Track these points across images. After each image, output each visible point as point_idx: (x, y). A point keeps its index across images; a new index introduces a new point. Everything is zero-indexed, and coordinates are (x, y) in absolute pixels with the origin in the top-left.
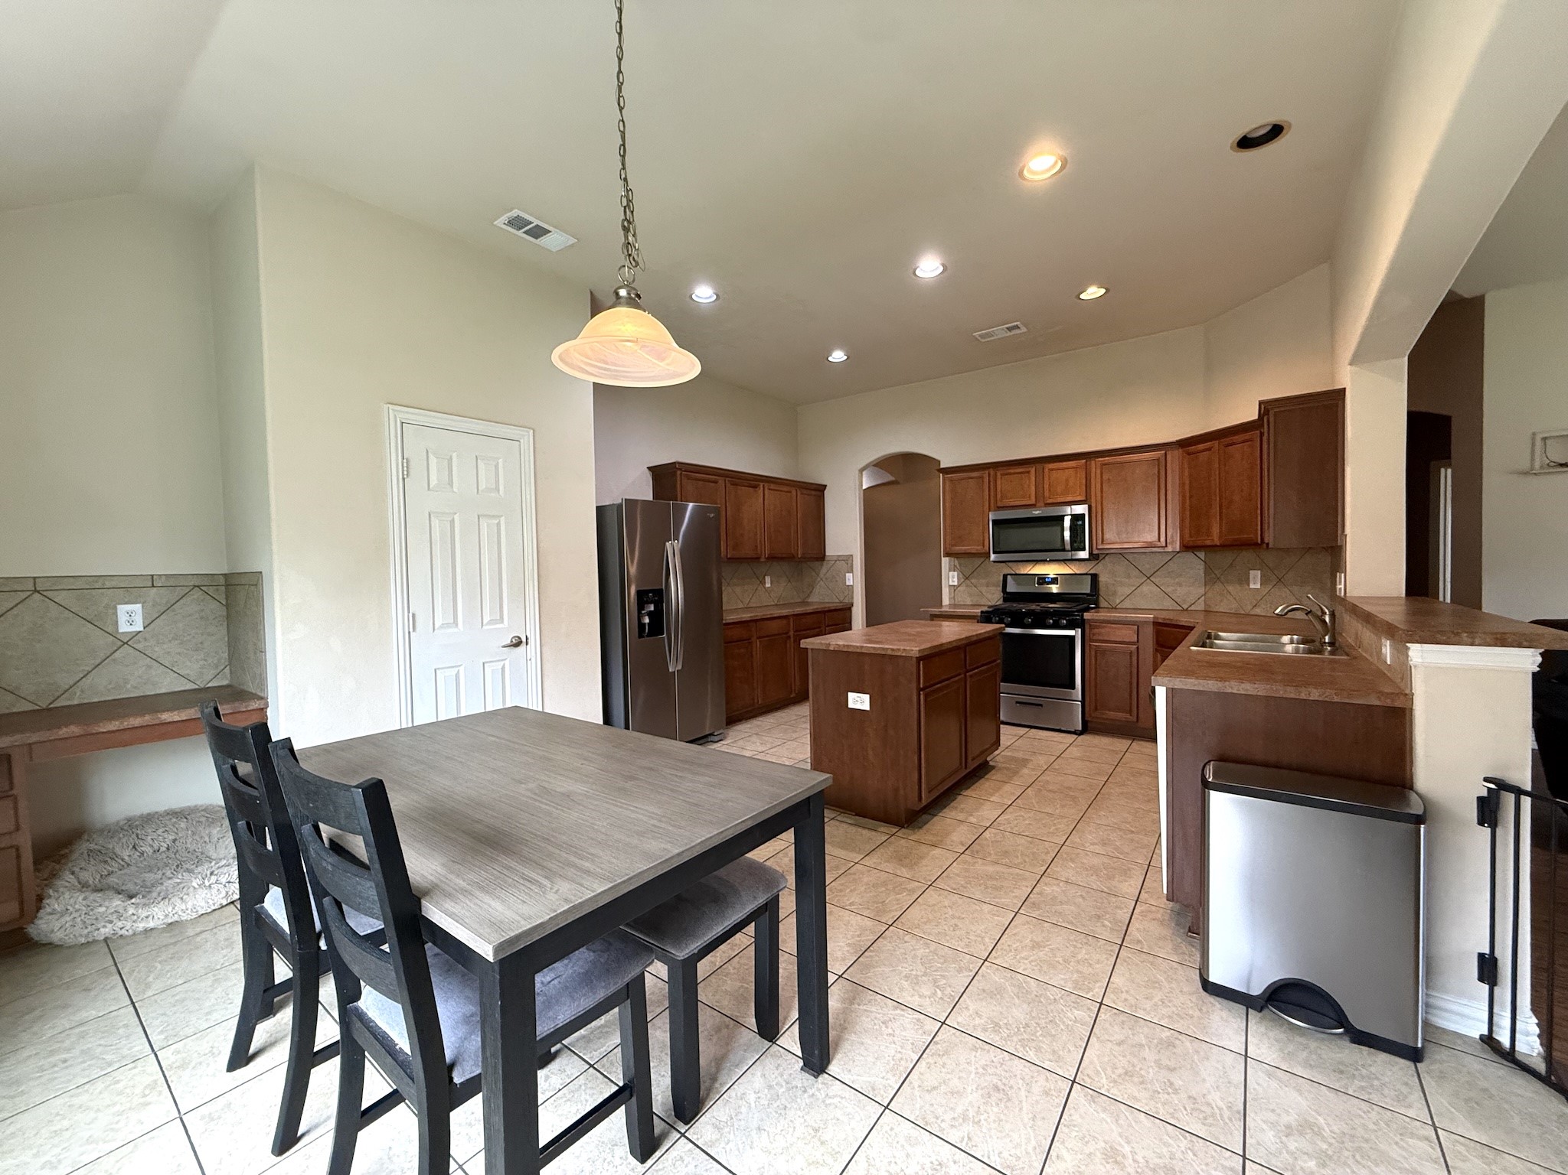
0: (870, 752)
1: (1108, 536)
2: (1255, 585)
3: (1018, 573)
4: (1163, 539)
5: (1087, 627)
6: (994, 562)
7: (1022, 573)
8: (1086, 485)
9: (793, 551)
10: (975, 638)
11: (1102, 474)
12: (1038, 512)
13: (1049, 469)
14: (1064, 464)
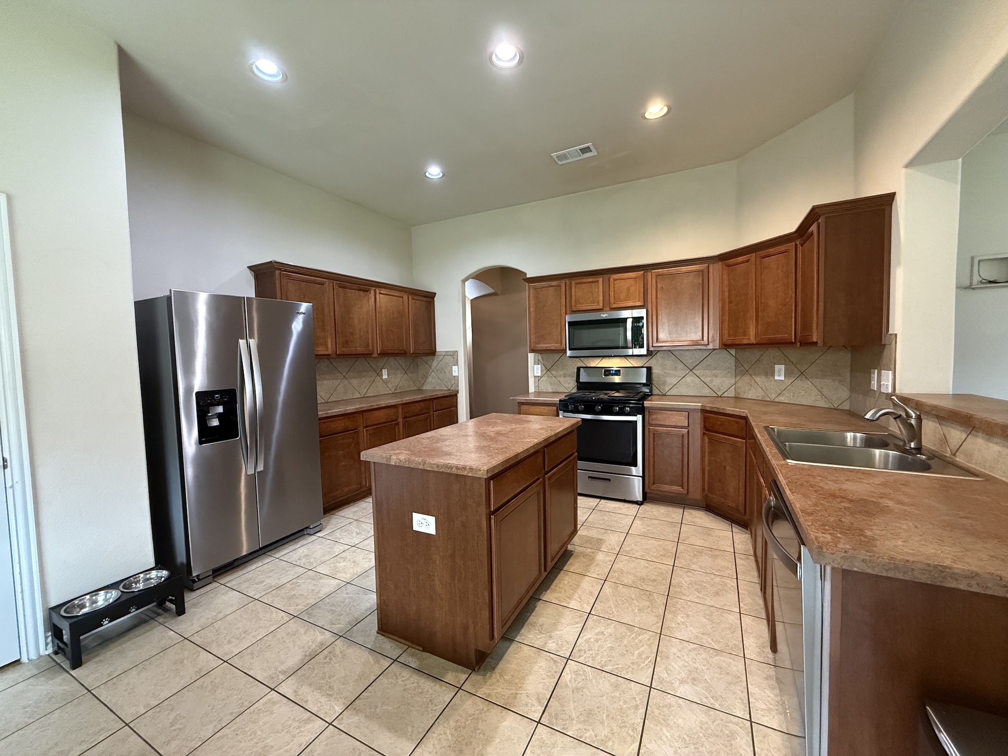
0: (437, 582)
1: (662, 336)
2: (780, 377)
3: (588, 366)
4: (705, 338)
5: (647, 413)
6: (570, 357)
7: (592, 366)
8: (644, 293)
9: (405, 348)
10: (553, 439)
11: (656, 283)
12: (605, 315)
13: (613, 279)
14: (626, 275)
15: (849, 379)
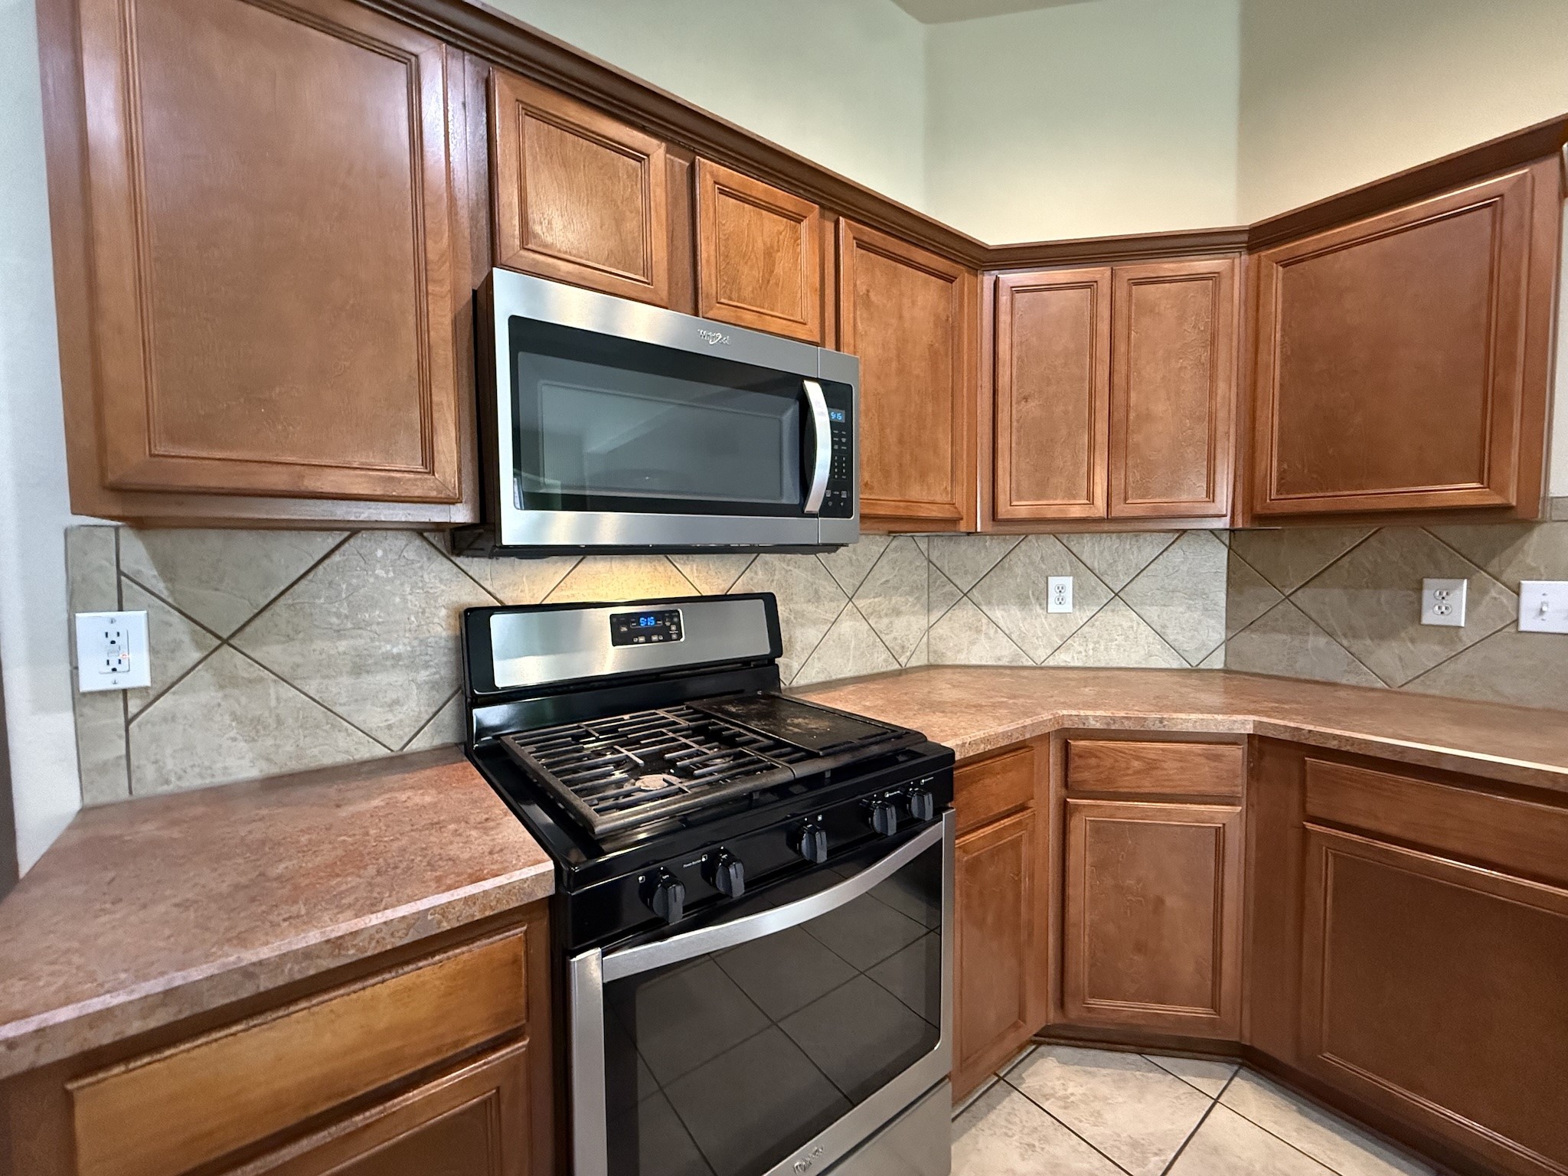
2: (1061, 605)
8: (821, 293)
13: (715, 183)
14: (759, 188)
15: (1224, 604)
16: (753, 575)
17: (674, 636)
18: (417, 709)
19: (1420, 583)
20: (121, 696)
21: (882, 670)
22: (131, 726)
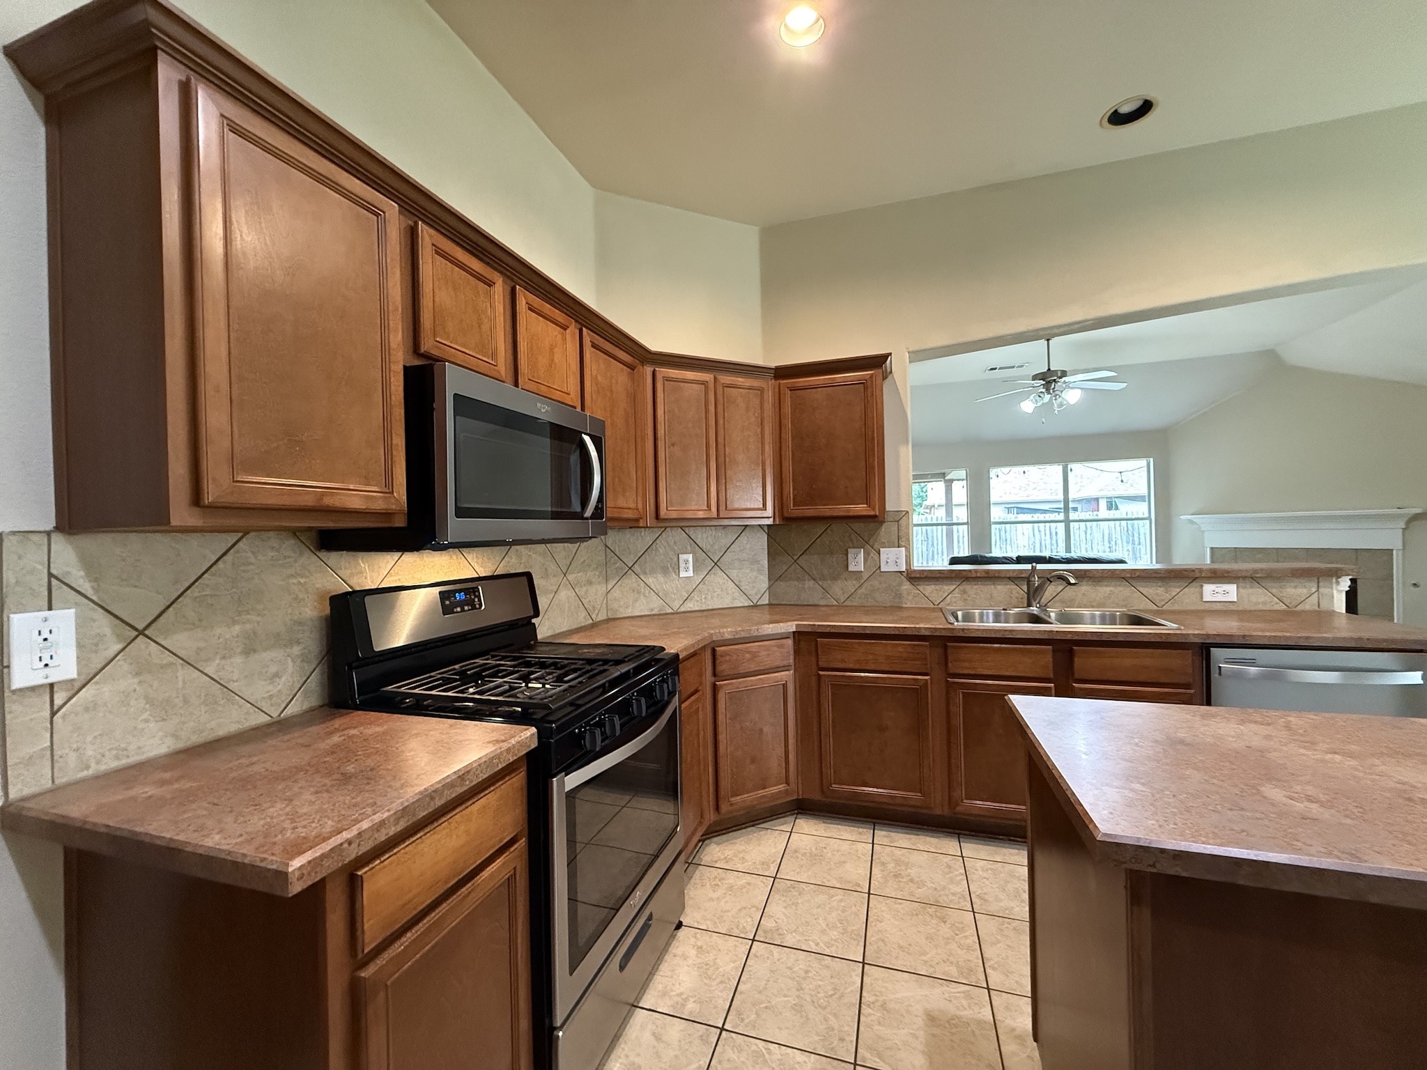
4: (640, 506)
8: (577, 375)
11: (591, 362)
13: (527, 303)
14: (547, 308)
15: (766, 566)
16: (509, 560)
17: (477, 606)
18: (291, 680)
19: (847, 551)
20: (48, 690)
21: (583, 624)
22: (55, 718)
